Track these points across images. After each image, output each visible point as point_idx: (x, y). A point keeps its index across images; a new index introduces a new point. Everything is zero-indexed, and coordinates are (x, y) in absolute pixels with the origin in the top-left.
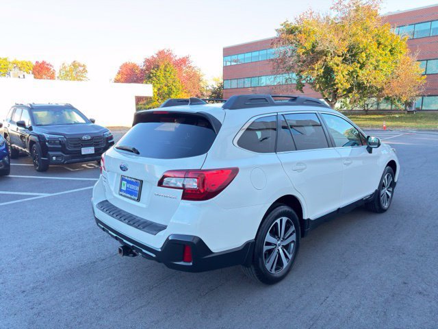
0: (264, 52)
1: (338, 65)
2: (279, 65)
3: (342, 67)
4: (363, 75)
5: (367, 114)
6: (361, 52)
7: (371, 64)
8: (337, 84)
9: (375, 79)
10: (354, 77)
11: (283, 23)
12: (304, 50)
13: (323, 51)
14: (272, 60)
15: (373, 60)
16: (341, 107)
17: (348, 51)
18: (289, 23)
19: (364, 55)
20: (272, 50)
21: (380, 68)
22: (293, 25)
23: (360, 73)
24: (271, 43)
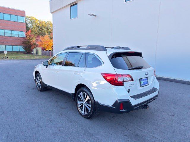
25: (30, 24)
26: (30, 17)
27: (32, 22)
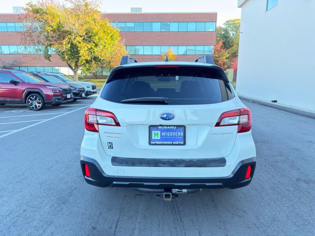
0: (12, 24)
1: (80, 43)
2: (27, 37)
3: (83, 44)
4: (98, 52)
5: (97, 79)
6: (95, 36)
7: (101, 44)
8: (81, 56)
9: (105, 55)
10: (91, 53)
11: (27, 3)
12: (51, 29)
13: (68, 31)
14: (20, 32)
15: (102, 42)
16: (82, 74)
17: (86, 34)
18: (33, 4)
19: (97, 38)
20: (21, 24)
21: (106, 47)
22: (38, 7)
23: (96, 49)
24: (19, 18)
25: (233, 32)
26: (234, 21)
27: (236, 27)
